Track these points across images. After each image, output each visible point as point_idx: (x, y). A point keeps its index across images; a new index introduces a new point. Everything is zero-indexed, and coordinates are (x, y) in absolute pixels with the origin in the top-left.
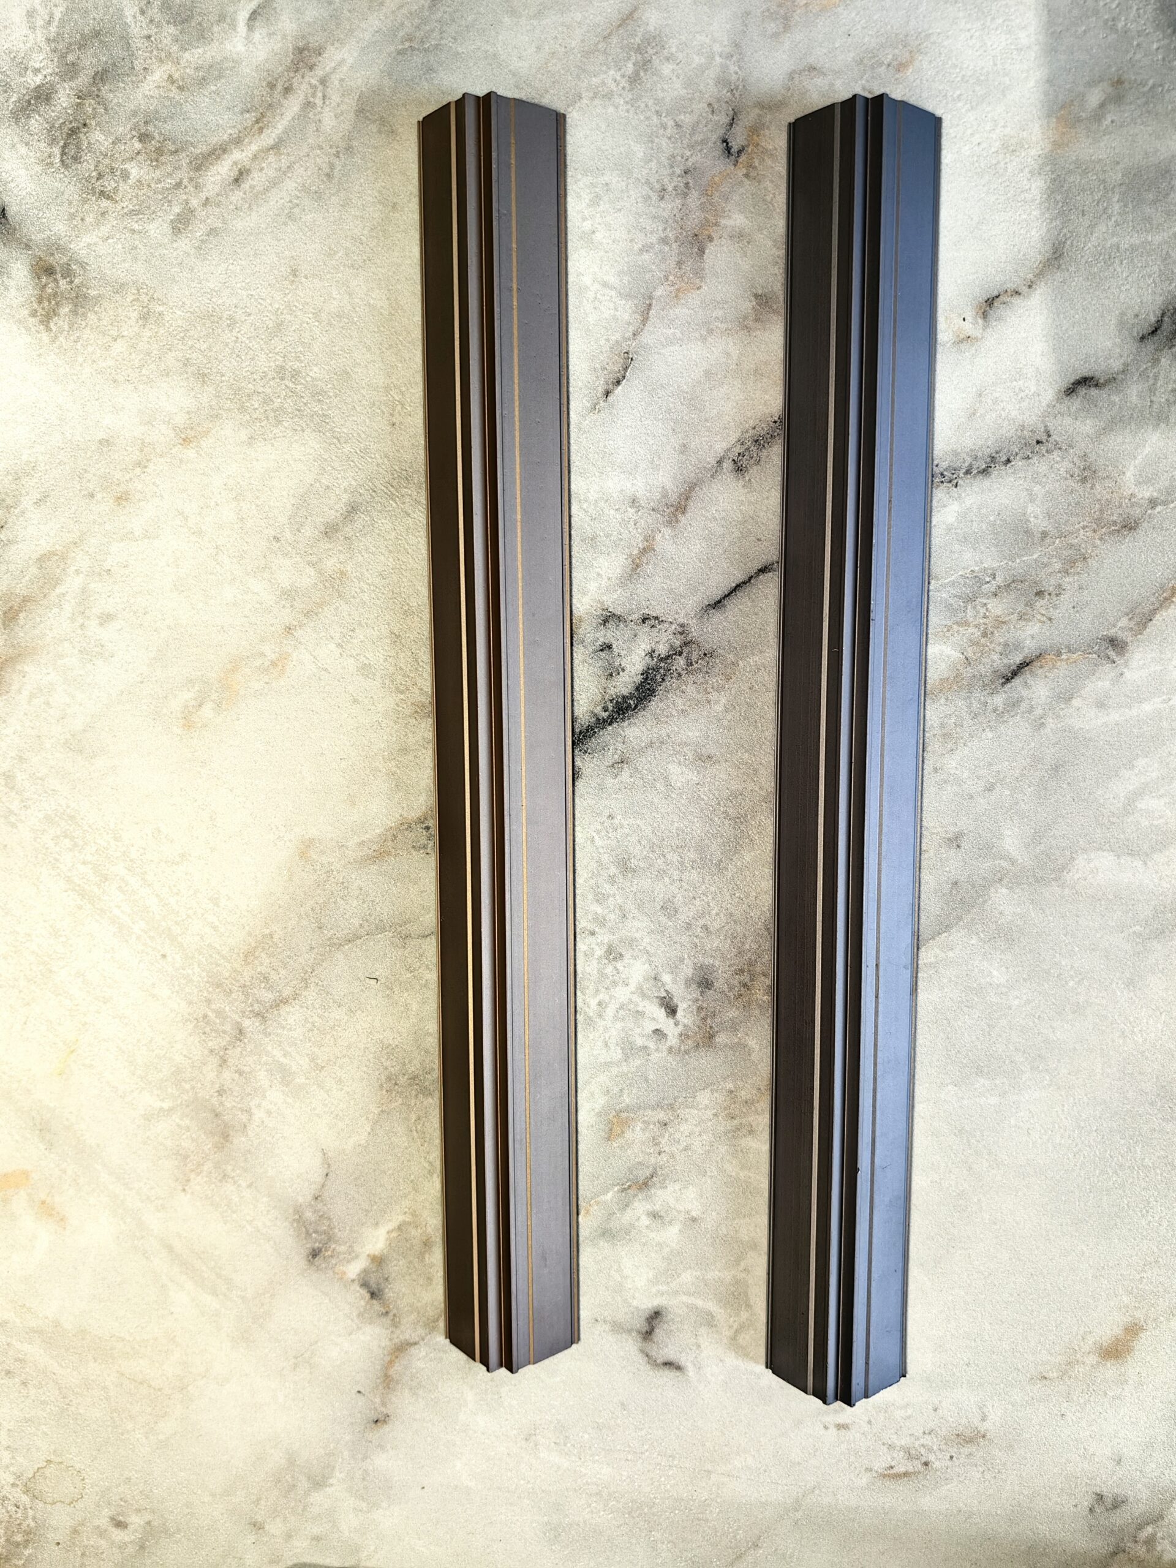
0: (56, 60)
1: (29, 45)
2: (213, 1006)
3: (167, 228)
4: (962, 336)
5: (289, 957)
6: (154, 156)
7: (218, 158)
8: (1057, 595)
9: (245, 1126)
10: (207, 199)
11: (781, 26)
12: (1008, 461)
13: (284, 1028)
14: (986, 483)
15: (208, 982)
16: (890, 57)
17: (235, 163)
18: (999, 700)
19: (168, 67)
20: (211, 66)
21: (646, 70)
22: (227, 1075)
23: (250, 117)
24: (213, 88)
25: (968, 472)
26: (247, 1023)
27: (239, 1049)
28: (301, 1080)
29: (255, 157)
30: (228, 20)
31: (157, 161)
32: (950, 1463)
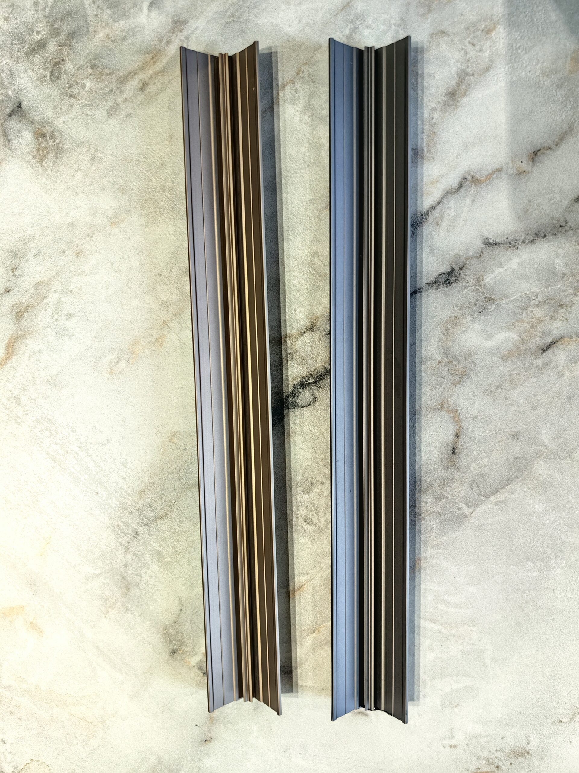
0: (48, 27)
1: (34, 19)
2: (122, 520)
3: (105, 114)
4: (520, 171)
5: (163, 494)
6: (98, 76)
7: (132, 77)
8: (570, 307)
9: (138, 584)
10: (126, 98)
11: (426, 10)
12: (545, 236)
13: (159, 532)
14: (533, 247)
15: (120, 507)
16: (483, 26)
17: (141, 80)
18: (539, 362)
19: (107, 31)
20: (129, 30)
21: (356, 33)
22: (129, 556)
23: (149, 56)
24: (130, 41)
25: (523, 242)
26: (140, 529)
27: (136, 543)
28: (168, 559)
29: (151, 77)
30: (138, 7)
31: (100, 79)
32: (511, 767)
